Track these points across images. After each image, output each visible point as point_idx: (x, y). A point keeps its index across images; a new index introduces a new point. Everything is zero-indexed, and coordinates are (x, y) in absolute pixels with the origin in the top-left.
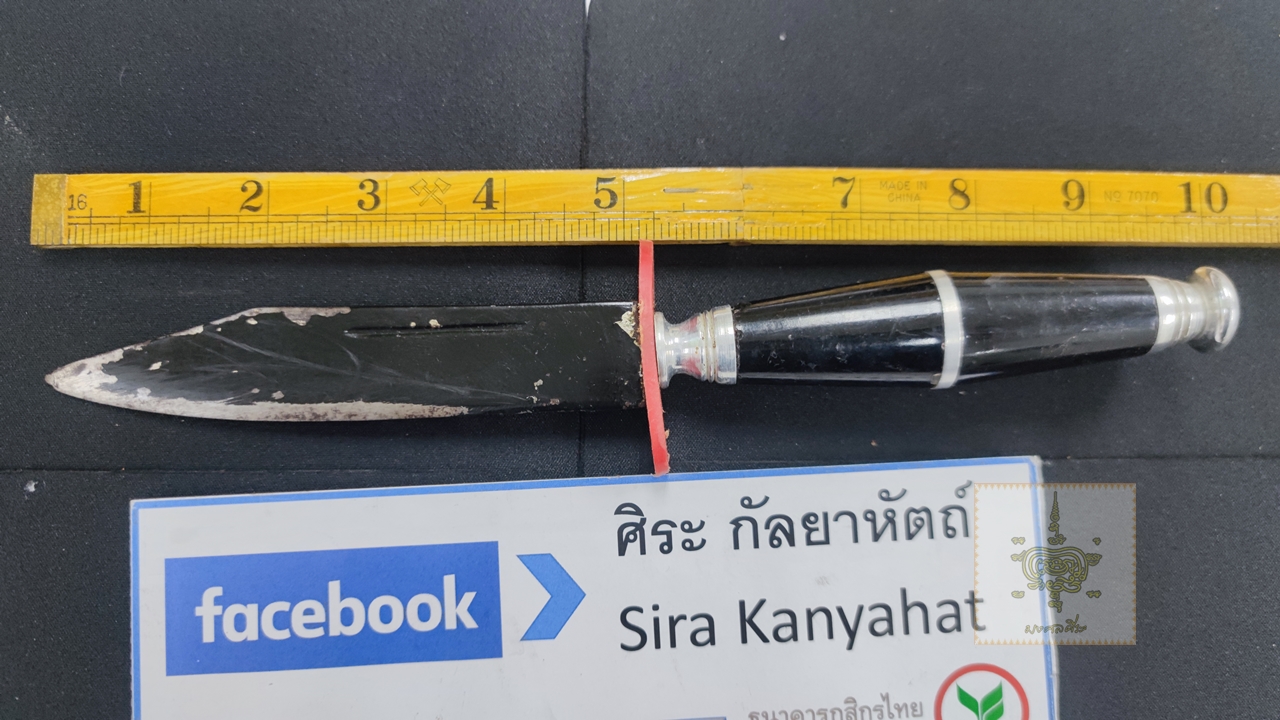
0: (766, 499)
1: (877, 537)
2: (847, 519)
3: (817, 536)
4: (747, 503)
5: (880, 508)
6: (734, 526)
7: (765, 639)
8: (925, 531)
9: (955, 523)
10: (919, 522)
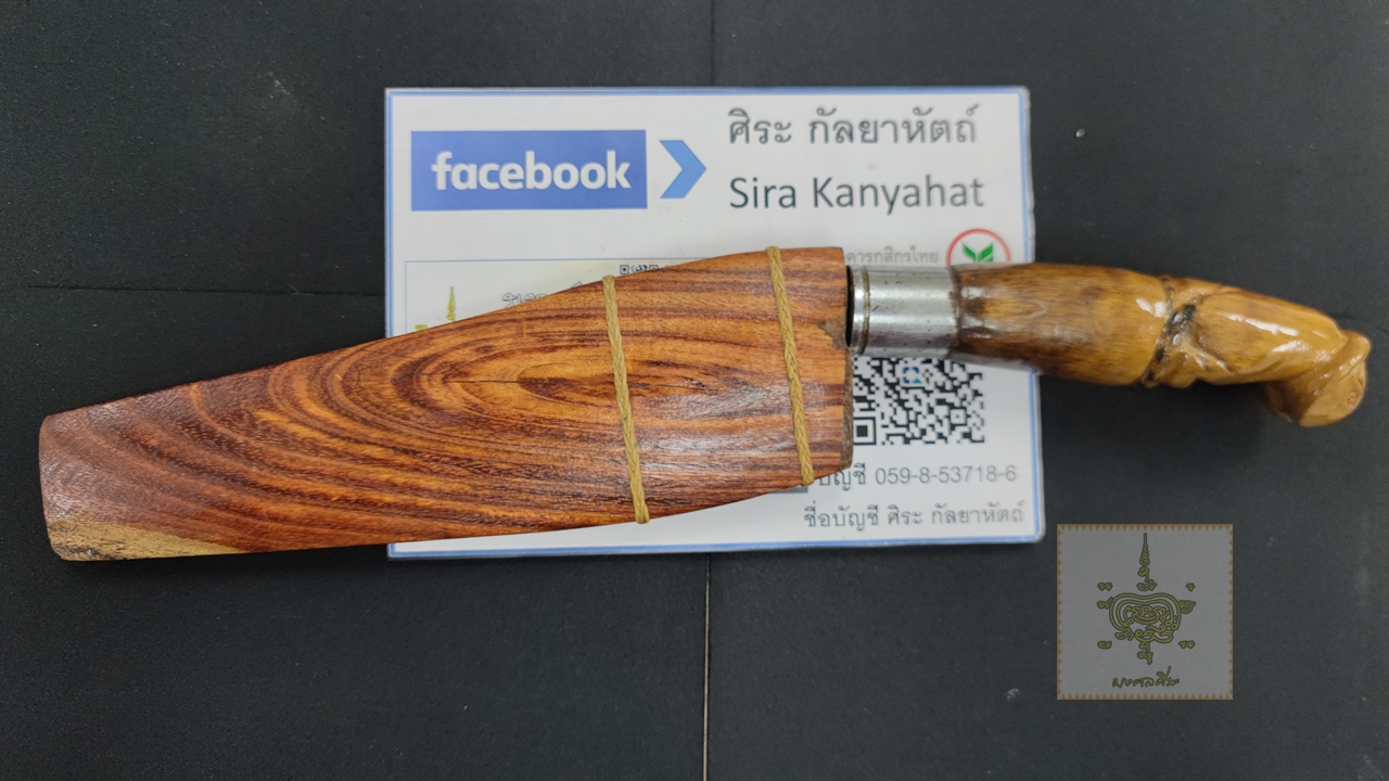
0: (834, 110)
1: (911, 138)
2: (889, 127)
3: (870, 136)
4: (821, 111)
5: (914, 119)
6: (810, 128)
7: (830, 204)
8: (944, 137)
9: (964, 131)
10: (940, 130)
